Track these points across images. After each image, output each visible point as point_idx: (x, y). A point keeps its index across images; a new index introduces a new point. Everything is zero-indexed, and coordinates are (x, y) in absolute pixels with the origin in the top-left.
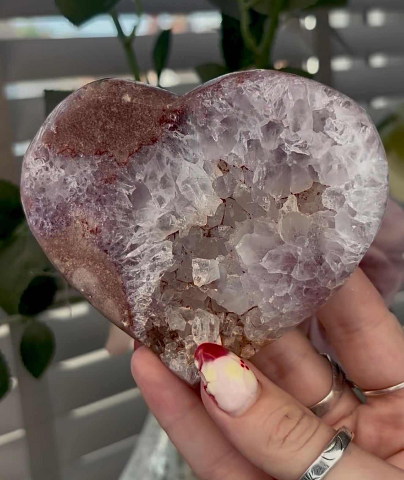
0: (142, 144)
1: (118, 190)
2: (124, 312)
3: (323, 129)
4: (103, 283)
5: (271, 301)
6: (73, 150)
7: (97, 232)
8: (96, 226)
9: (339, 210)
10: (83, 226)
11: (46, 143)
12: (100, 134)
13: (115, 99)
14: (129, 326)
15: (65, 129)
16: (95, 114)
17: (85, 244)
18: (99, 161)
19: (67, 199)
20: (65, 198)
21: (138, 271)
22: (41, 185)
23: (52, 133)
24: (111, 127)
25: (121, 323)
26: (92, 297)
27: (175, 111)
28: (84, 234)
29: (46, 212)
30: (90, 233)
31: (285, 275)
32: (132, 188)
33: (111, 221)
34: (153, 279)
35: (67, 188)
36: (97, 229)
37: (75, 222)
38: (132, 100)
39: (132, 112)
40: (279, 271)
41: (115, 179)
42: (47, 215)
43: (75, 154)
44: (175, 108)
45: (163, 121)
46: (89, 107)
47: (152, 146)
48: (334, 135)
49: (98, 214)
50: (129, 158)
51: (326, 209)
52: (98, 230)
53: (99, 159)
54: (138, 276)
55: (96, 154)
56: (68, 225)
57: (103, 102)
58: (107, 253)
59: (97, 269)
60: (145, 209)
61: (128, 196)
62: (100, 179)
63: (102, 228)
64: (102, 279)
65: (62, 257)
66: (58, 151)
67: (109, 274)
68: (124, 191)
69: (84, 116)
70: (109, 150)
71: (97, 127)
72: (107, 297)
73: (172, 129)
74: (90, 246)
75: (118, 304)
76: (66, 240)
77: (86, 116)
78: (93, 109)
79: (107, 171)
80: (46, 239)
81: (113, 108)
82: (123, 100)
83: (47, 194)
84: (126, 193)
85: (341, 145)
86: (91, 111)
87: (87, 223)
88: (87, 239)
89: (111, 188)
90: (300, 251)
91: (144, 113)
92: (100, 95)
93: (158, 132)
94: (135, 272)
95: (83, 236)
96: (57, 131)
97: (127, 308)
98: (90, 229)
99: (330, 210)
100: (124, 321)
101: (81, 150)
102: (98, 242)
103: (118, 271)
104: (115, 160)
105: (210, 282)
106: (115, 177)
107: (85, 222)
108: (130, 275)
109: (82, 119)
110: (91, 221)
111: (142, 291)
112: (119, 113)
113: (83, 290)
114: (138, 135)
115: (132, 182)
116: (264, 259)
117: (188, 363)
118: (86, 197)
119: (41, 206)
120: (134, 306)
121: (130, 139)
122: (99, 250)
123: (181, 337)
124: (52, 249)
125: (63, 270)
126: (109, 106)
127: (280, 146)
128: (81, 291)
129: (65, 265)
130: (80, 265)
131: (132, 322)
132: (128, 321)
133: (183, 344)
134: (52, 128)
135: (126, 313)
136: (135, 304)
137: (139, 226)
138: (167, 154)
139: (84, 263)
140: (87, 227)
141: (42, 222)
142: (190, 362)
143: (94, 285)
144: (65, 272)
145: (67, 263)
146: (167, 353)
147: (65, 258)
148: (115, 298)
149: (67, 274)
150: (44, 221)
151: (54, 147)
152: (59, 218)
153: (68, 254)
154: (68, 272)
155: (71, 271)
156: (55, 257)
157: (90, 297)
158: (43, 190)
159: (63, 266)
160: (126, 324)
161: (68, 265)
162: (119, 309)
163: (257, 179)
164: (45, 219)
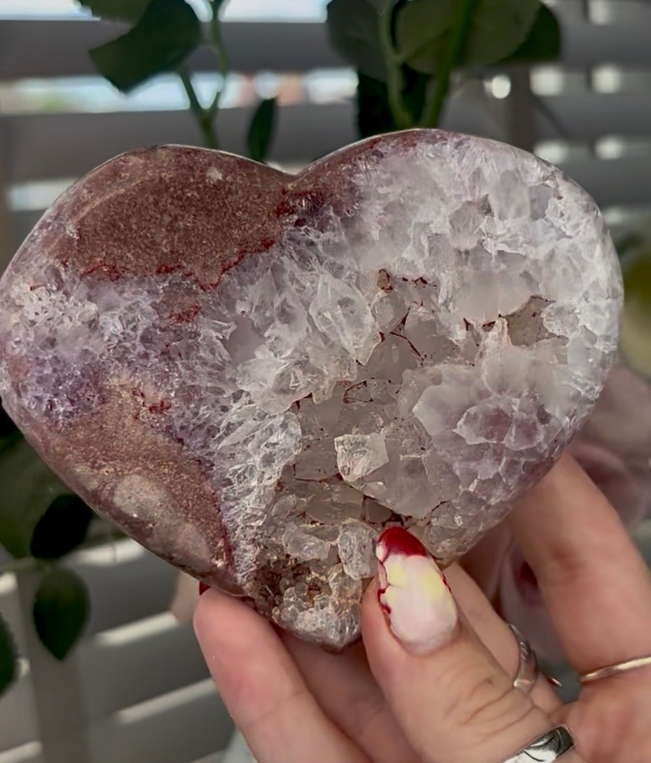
0: (245, 251)
1: (201, 332)
2: (217, 543)
3: (545, 215)
4: (175, 496)
5: (472, 488)
6: (114, 267)
7: (162, 410)
8: (160, 399)
9: (571, 336)
10: (136, 400)
11: (57, 257)
12: (167, 237)
13: (194, 177)
14: (227, 566)
15: (95, 230)
16: (156, 203)
17: (139, 433)
18: (166, 284)
19: (101, 356)
20: (97, 353)
21: (240, 469)
22: (48, 334)
23: (71, 240)
24: (189, 224)
25: (211, 563)
26: (154, 525)
27: (304, 194)
28: (138, 414)
29: (59, 382)
30: (149, 412)
31: (493, 444)
32: (229, 327)
33: (189, 386)
34: (270, 478)
35: (103, 335)
36: (162, 403)
37: (120, 396)
38: (224, 177)
39: (227, 198)
40: (482, 440)
41: (196, 313)
42: (61, 388)
43: (115, 275)
44: (303, 189)
45: (282, 210)
46: (143, 189)
47: (265, 254)
48: (559, 222)
49: (165, 377)
50: (223, 276)
51: (552, 335)
52: (165, 404)
53: (164, 280)
54: (241, 477)
55: (159, 272)
56: (103, 401)
57: (171, 182)
58: (183, 444)
59: (164, 474)
60: (252, 360)
61: (221, 340)
62: (166, 315)
63: (173, 402)
64: (173, 490)
65: (92, 460)
66: (82, 270)
67: (188, 479)
68: (214, 334)
69: (135, 206)
70: (184, 264)
71: (161, 225)
72: (183, 521)
73: (299, 223)
74: (149, 433)
75: (205, 529)
76: (101, 428)
77: (138, 206)
78: (152, 194)
79: (179, 300)
80: (59, 432)
81: (188, 192)
82: (209, 177)
83: (62, 351)
84: (217, 337)
85: (570, 237)
86: (148, 198)
87: (142, 395)
88: (144, 423)
89: (189, 330)
90: (515, 404)
91: (247, 199)
92: (164, 170)
93: (273, 230)
94: (235, 471)
95: (136, 418)
96: (79, 234)
97: (222, 535)
98: (148, 405)
99: (559, 337)
100: (217, 559)
101: (128, 266)
102: (165, 426)
103: (203, 473)
104: (197, 281)
105: (371, 471)
106: (196, 309)
107: (138, 392)
108: (228, 476)
109: (130, 213)
110: (150, 391)
111: (250, 503)
112: (201, 200)
113: (135, 515)
114: (238, 237)
115: (229, 316)
116: (461, 422)
117: (336, 611)
118: (141, 349)
119: (48, 371)
120: (236, 530)
121: (224, 244)
122: (167, 439)
123: (315, 572)
124: (71, 448)
125: (94, 485)
126: (182, 189)
127: (481, 243)
128: (133, 518)
129: (99, 474)
130: (129, 470)
131: (233, 559)
132: (225, 557)
133: (319, 584)
134: (71, 230)
135: (221, 544)
136: (238, 526)
137: (242, 391)
138: (290, 265)
139: (137, 465)
140: (142, 401)
141: (51, 402)
142: (338, 609)
143: (159, 504)
144: (99, 486)
145: (104, 470)
146: (289, 604)
147: (99, 461)
148: (200, 520)
149: (102, 490)
150: (55, 399)
151: (74, 264)
152: (86, 391)
153: (105, 455)
154: (104, 486)
155: (112, 484)
156: (77, 462)
157: (151, 525)
158: (52, 343)
159: (94, 476)
160: (220, 564)
161: (106, 474)
162: (206, 539)
163: (444, 297)
164: (56, 395)
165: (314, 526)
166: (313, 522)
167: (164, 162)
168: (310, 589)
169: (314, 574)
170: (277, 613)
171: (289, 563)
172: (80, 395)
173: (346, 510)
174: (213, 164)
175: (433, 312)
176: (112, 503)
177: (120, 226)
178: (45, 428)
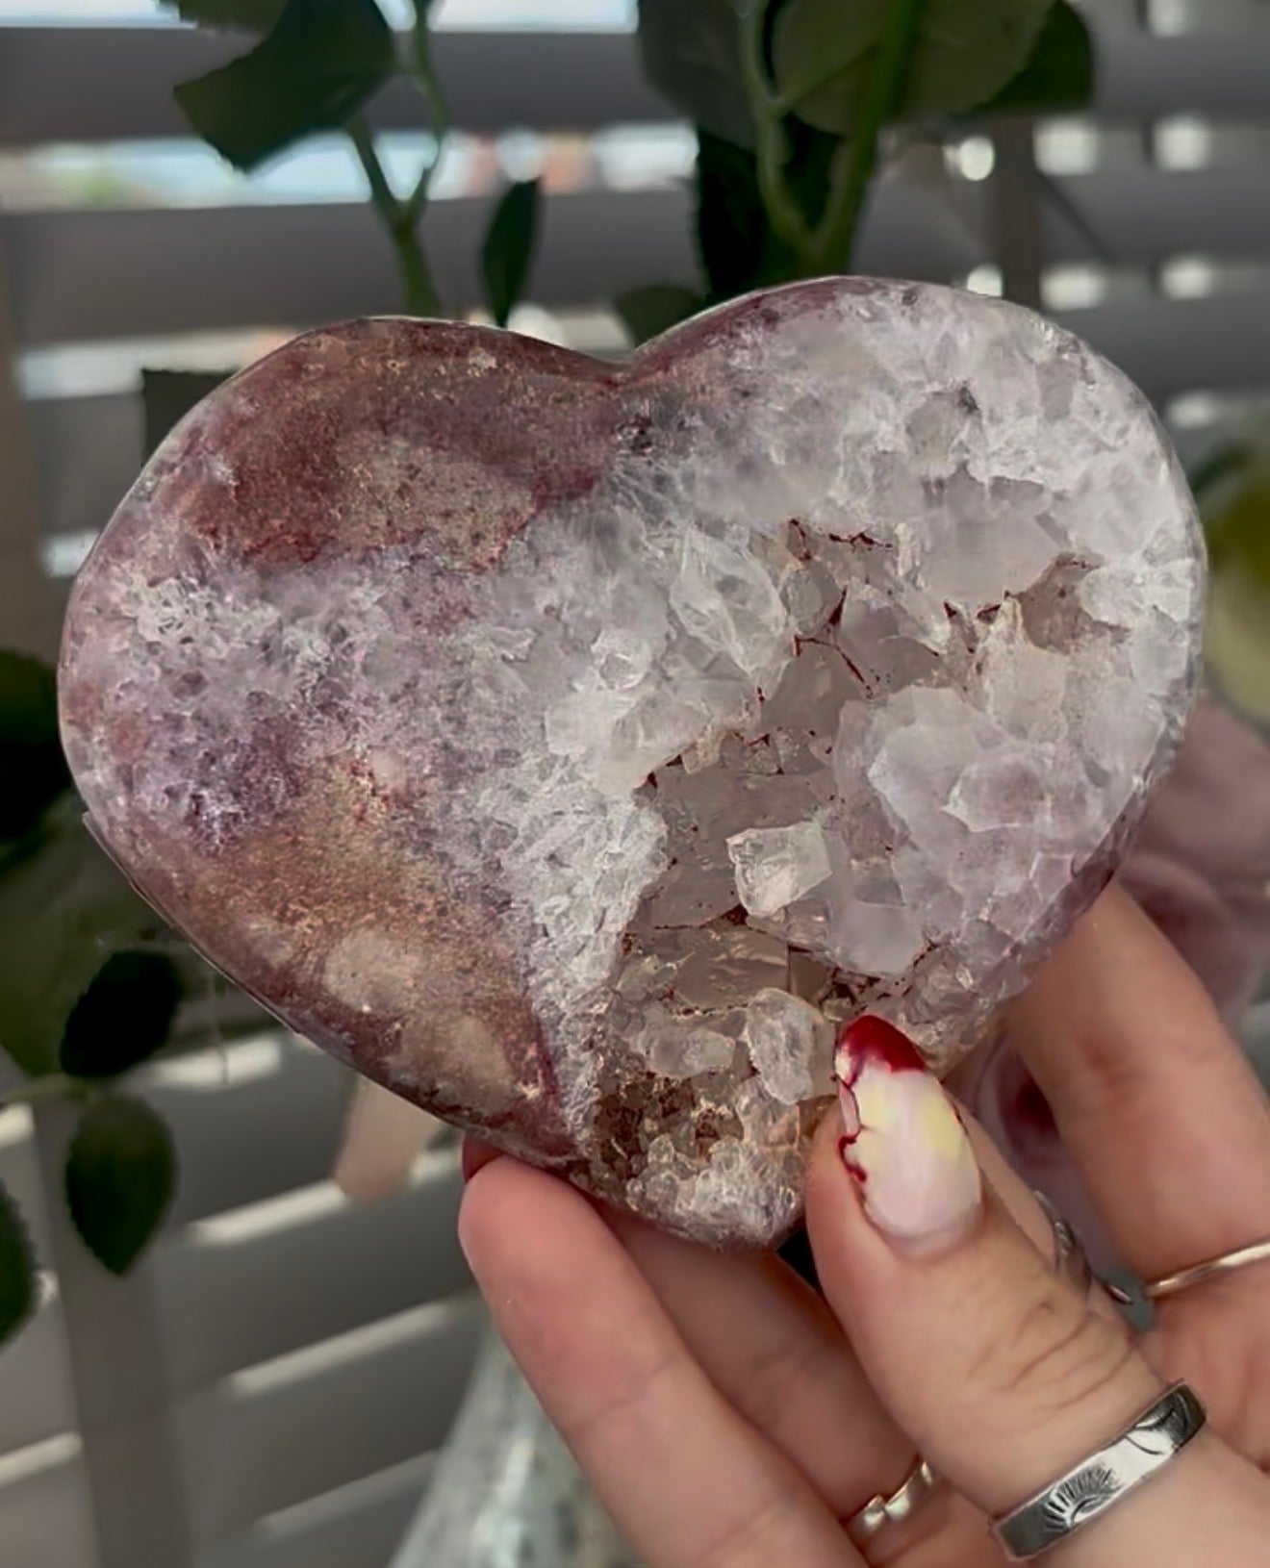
0: (547, 498)
2: (525, 1052)
3: (1068, 412)
5: (984, 914)
6: (306, 536)
7: (407, 800)
8: (403, 780)
9: (1133, 625)
10: (358, 785)
11: (199, 521)
13: (445, 366)
14: (546, 1095)
15: (267, 468)
17: (367, 848)
19: (288, 704)
20: (281, 699)
22: (185, 668)
23: (223, 489)
25: (513, 1091)
26: (403, 1025)
27: (646, 390)
28: (364, 811)
29: (211, 758)
30: (384, 805)
31: (1016, 830)
32: (523, 638)
35: (291, 665)
36: (409, 787)
37: (327, 778)
38: (499, 364)
40: (994, 824)
42: (214, 769)
43: (309, 550)
44: (643, 380)
45: (609, 420)
46: (353, 392)
47: (580, 500)
50: (510, 543)
51: (1099, 625)
52: (415, 789)
54: (562, 921)
56: (296, 790)
57: (404, 376)
61: (512, 663)
62: (407, 621)
63: (429, 784)
65: (279, 905)
66: (247, 543)
68: (499, 652)
71: (390, 455)
72: (458, 1013)
73: (640, 442)
74: (386, 847)
75: (500, 1027)
76: (295, 842)
78: (371, 398)
80: (214, 855)
81: (438, 393)
82: (473, 366)
83: (212, 699)
84: (504, 658)
85: (1114, 450)
86: (363, 407)
87: (371, 775)
88: (375, 828)
90: (1046, 755)
92: (390, 355)
93: (594, 455)
94: (551, 910)
96: (239, 477)
97: (533, 1035)
98: (382, 793)
99: (1111, 628)
100: (526, 1083)
101: (333, 533)
102: (415, 830)
103: (493, 917)
105: (800, 894)
107: (361, 769)
108: (539, 919)
109: (331, 434)
110: (384, 766)
111: (582, 969)
113: (366, 1009)
115: (522, 617)
116: (954, 795)
117: (756, 1169)
118: (362, 687)
119: (189, 738)
120: (557, 1024)
122: (421, 856)
123: (708, 1099)
124: (237, 886)
125: (283, 954)
126: (424, 389)
127: (963, 467)
128: (360, 1014)
129: (293, 931)
130: (353, 919)
131: (555, 1079)
132: (540, 1079)
133: (715, 1124)
134: (222, 470)
135: (532, 1053)
136: (562, 1016)
137: (555, 757)
138: (629, 519)
139: (368, 910)
140: (371, 786)
141: (196, 798)
142: (758, 1165)
143: (410, 984)
144: (295, 955)
145: (303, 923)
146: (661, 1168)
147: (292, 907)
148: (489, 1010)
149: (301, 963)
150: (205, 792)
151: (230, 533)
152: (264, 772)
153: (305, 893)
154: (305, 954)
155: (319, 951)
156: (250, 911)
157: (397, 1026)
158: (194, 683)
159: (286, 937)
160: (532, 1092)
161: (309, 931)
162: (505, 1046)
163: (909, 563)
164: (205, 784)
165: (691, 1016)
166: (688, 1012)
167: (387, 341)
168: (699, 1135)
169: (705, 1104)
170: (638, 1188)
171: (655, 1090)
172: (252, 780)
173: (756, 973)
174: (478, 342)
175: (890, 593)
176: (320, 986)
177: (313, 461)
178: (186, 847)
